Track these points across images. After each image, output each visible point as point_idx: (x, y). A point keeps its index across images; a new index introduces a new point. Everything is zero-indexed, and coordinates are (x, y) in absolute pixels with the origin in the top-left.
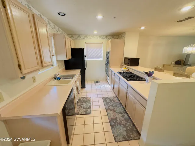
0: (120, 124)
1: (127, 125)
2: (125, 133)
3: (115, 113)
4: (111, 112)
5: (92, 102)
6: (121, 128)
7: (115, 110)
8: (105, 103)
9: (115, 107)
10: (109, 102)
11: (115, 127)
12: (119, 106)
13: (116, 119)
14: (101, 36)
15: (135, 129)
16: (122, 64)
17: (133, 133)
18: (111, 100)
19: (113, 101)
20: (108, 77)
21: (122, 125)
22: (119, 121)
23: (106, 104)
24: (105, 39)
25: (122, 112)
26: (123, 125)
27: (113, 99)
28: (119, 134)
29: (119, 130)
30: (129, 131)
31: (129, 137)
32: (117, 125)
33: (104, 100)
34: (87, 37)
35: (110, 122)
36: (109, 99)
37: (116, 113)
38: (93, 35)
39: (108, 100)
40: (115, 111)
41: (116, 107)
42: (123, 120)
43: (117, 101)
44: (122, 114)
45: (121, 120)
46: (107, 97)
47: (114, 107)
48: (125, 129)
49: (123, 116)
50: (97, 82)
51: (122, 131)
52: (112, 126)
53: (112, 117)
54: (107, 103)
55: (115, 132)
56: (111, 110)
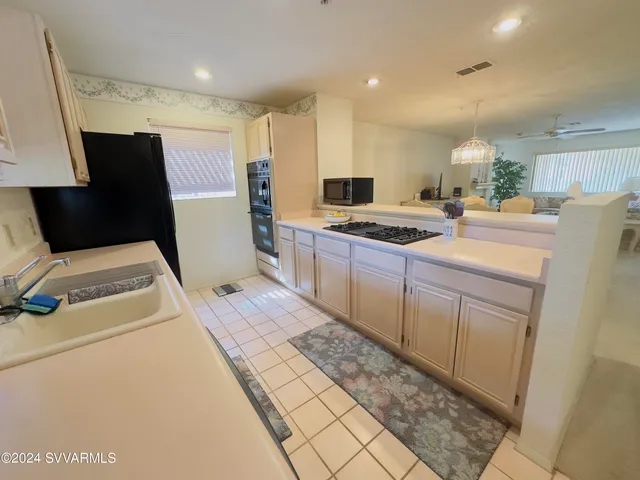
0: (421, 413)
1: (442, 405)
2: (461, 441)
3: (374, 379)
4: (362, 383)
5: (259, 379)
6: (436, 426)
7: (367, 368)
8: (312, 358)
9: (361, 360)
10: (328, 350)
11: (415, 434)
12: (365, 349)
13: (395, 402)
14: (220, 101)
15: (470, 406)
16: (315, 202)
17: (476, 424)
18: (328, 341)
19: (337, 338)
20: (273, 260)
21: (430, 415)
22: (410, 406)
23: (320, 362)
24: (239, 114)
25: (393, 366)
26: (430, 409)
27: (331, 332)
28: (449, 453)
29: (439, 441)
30: (463, 424)
31: (480, 444)
32: (417, 422)
33: (302, 347)
34: (154, 95)
35: (386, 426)
36: (316, 336)
37: (378, 377)
38: (185, 92)
39: (318, 345)
40: (369, 375)
41: (364, 358)
42: (418, 395)
43: (351, 334)
44: (397, 372)
45: (411, 398)
46: (308, 333)
47: (354, 360)
48: (446, 422)
49: (407, 380)
50: (229, 289)
51: (446, 437)
52: (406, 439)
53: (377, 400)
54: (323, 355)
55: (434, 456)
56: (353, 377)
